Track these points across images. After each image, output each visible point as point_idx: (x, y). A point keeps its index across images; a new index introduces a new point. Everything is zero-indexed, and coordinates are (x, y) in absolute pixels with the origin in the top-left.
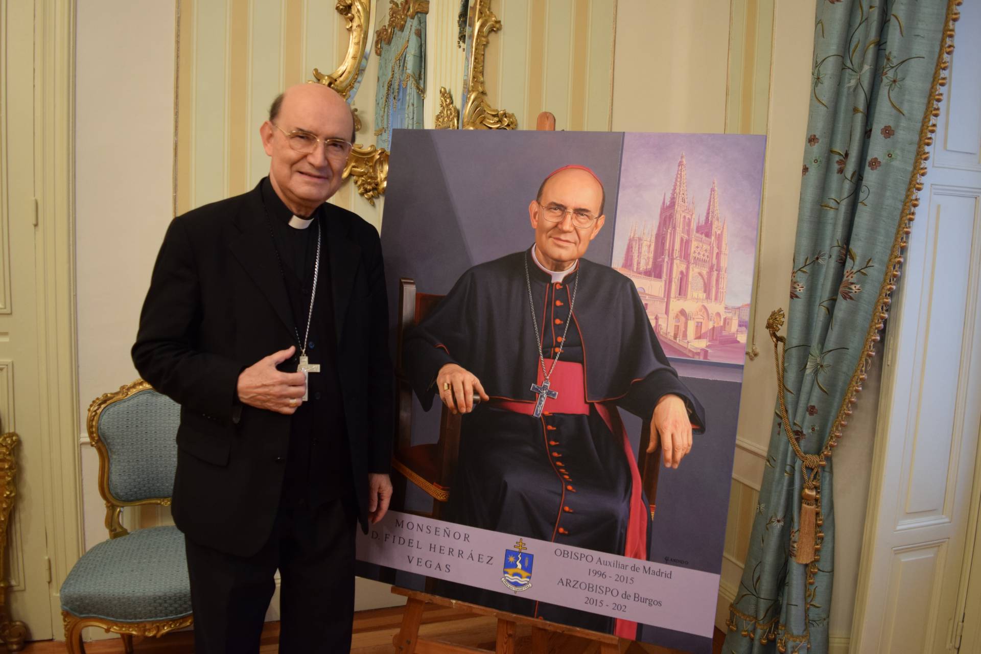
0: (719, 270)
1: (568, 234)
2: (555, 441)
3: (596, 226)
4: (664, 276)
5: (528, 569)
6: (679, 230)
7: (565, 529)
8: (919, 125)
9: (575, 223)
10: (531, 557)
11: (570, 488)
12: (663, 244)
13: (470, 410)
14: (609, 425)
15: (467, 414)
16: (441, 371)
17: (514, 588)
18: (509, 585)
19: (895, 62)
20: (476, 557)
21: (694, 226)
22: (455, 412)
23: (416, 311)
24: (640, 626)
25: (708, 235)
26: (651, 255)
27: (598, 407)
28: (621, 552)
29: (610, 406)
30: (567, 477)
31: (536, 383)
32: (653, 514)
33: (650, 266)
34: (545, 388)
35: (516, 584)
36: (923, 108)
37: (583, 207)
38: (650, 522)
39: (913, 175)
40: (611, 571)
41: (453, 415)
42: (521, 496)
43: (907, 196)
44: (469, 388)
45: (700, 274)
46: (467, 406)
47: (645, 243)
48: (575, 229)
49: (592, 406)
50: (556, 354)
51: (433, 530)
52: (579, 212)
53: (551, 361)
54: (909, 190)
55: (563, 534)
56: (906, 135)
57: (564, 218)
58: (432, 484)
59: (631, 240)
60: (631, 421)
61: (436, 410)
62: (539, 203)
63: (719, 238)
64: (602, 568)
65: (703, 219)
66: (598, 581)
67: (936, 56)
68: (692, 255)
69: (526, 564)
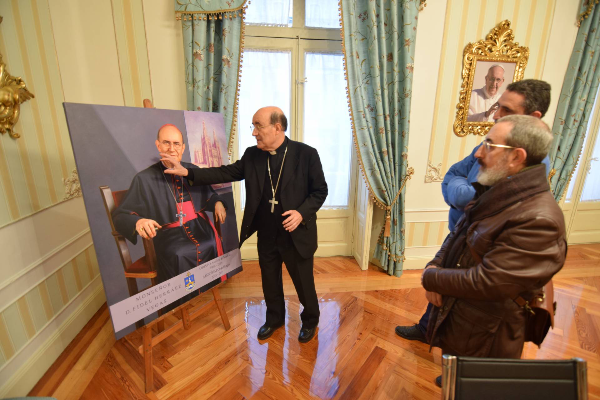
0: (221, 159)
1: (174, 153)
2: (190, 231)
3: (183, 148)
4: (207, 163)
5: (193, 280)
6: (208, 147)
7: (200, 259)
8: (233, 107)
9: (175, 148)
10: (193, 276)
11: (198, 245)
12: (205, 152)
13: (155, 235)
14: (204, 218)
15: (155, 237)
16: (137, 224)
17: (190, 290)
18: (189, 290)
19: (225, 87)
20: (174, 289)
21: (211, 145)
22: (149, 239)
23: (114, 201)
24: (227, 274)
25: (216, 147)
26: (202, 157)
27: (200, 214)
28: (217, 256)
29: (203, 212)
30: (196, 242)
31: (177, 214)
32: (222, 240)
33: (203, 161)
34: (181, 214)
35: (191, 288)
36: (233, 102)
37: (176, 141)
38: (222, 242)
39: (233, 122)
40: (216, 264)
41: (148, 241)
42: (184, 257)
43: (232, 128)
44: (152, 226)
45: (216, 161)
46: (153, 234)
47: (200, 153)
48: (176, 150)
49: (198, 214)
50: (181, 200)
51: (154, 291)
52: (176, 143)
53: (181, 203)
54: (232, 126)
55: (201, 261)
56: (230, 109)
57: (171, 146)
58: (148, 273)
59: (195, 152)
60: (209, 214)
61: (140, 242)
62: (159, 141)
63: (219, 148)
64: (213, 265)
65: (213, 142)
66: (214, 269)
67: (235, 87)
68: (213, 155)
69: (192, 279)
